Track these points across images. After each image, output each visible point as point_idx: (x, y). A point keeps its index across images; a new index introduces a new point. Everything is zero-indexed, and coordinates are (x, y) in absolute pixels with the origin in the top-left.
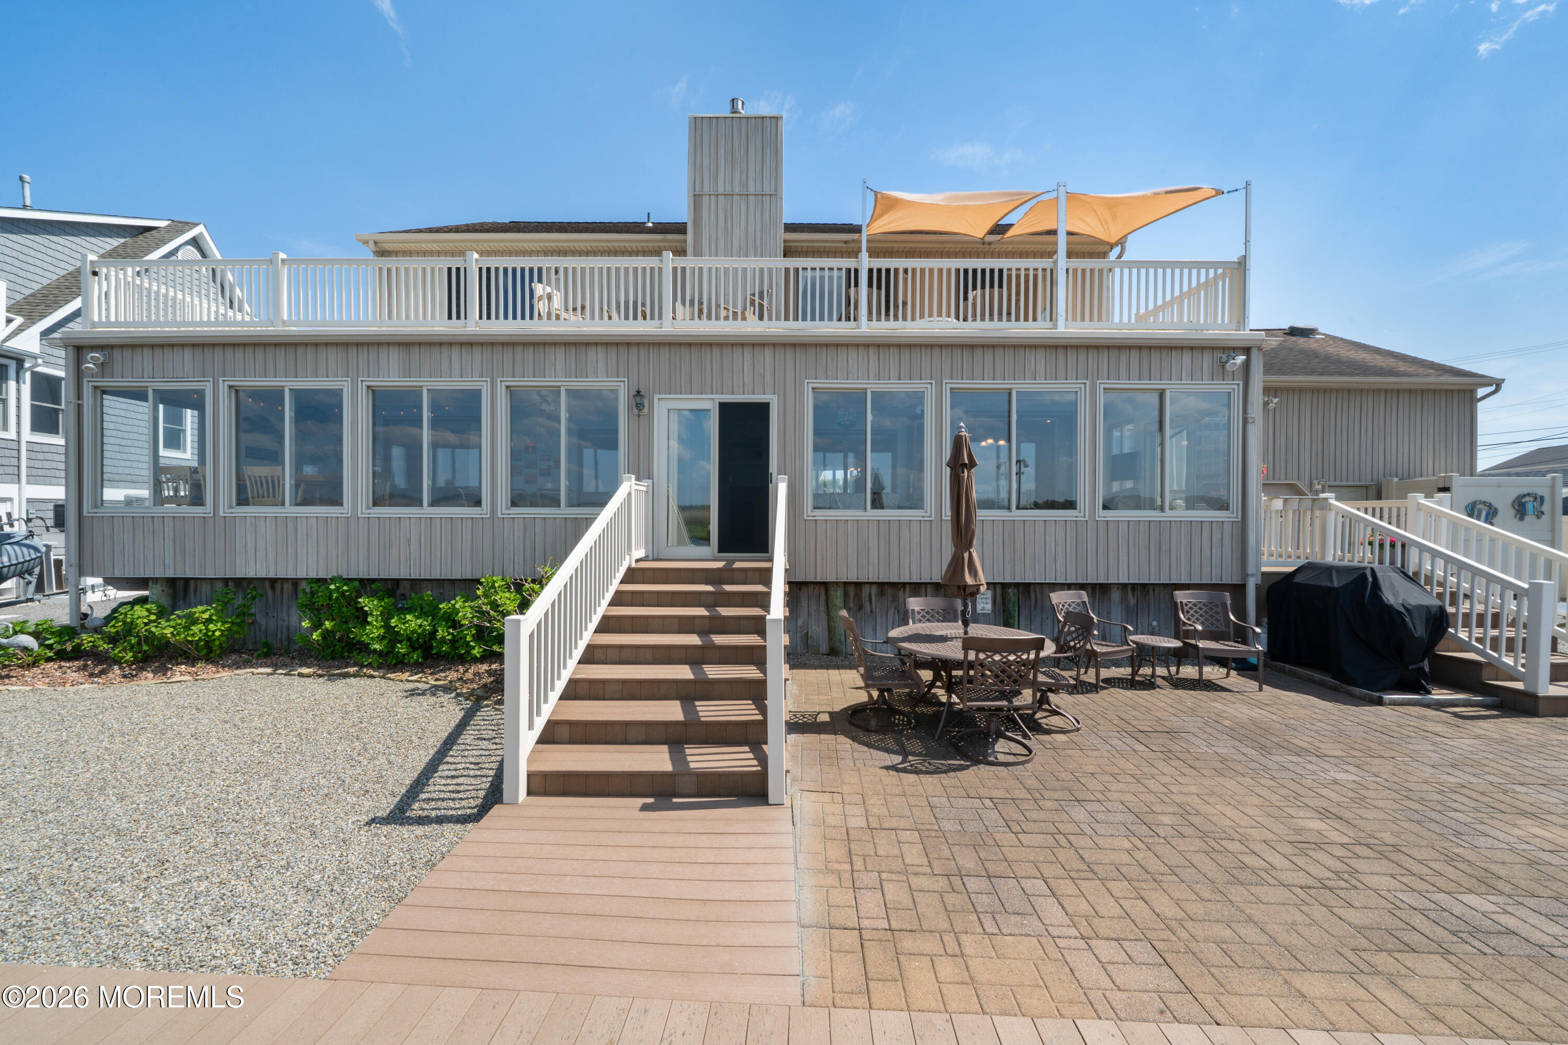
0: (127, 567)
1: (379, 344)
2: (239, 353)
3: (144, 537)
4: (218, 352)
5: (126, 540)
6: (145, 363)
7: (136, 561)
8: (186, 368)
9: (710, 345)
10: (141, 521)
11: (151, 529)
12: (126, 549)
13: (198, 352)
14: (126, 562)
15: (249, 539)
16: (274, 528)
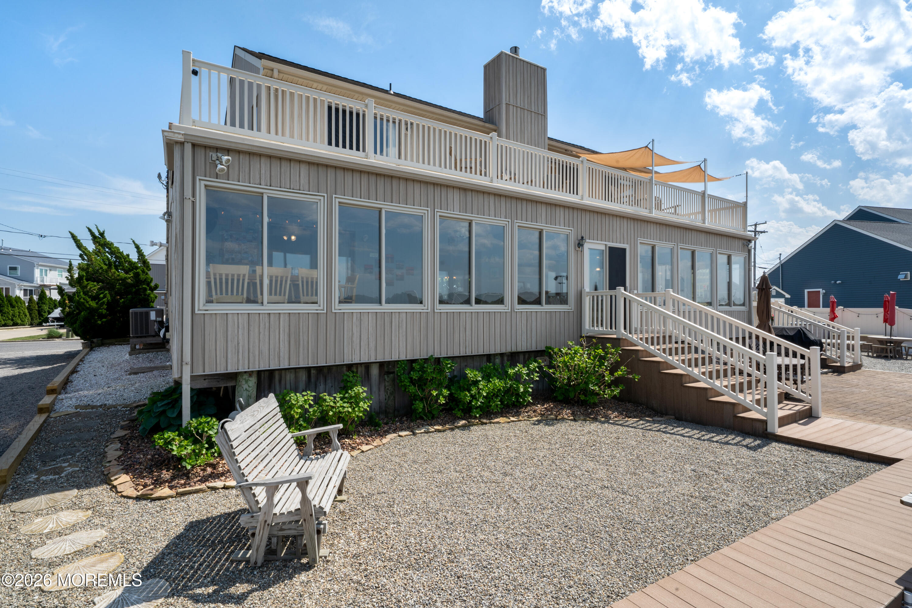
0: (241, 362)
1: (447, 186)
2: (348, 176)
3: (259, 333)
4: (331, 173)
5: (240, 337)
6: (263, 172)
7: (251, 355)
8: (302, 182)
9: (605, 214)
10: (257, 317)
11: (267, 324)
12: (240, 345)
13: (313, 169)
14: (240, 357)
15: (355, 331)
16: (374, 321)
